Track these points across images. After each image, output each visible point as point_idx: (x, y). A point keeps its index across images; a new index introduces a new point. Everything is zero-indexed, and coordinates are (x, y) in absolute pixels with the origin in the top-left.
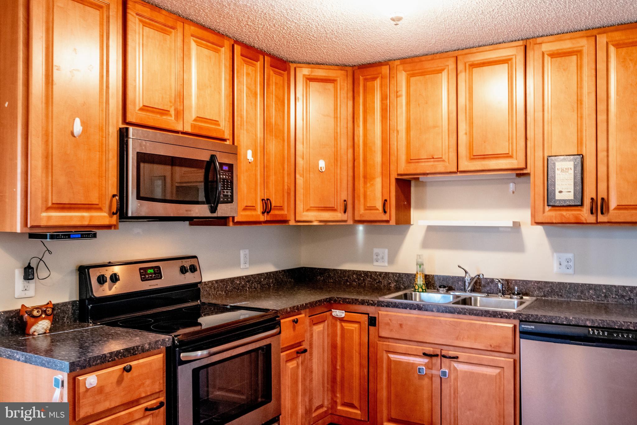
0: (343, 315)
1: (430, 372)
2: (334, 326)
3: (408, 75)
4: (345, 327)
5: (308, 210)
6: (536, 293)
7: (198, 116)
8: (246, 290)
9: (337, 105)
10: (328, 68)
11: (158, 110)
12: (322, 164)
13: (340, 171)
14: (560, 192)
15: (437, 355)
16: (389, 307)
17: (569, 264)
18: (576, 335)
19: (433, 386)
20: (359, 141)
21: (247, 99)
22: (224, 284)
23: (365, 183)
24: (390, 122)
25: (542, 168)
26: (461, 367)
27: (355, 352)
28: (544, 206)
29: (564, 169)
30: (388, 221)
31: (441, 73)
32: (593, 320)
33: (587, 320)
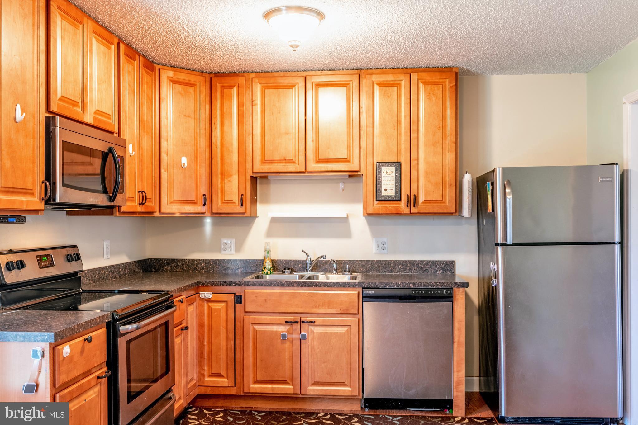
0: (211, 296)
1: (291, 336)
2: (201, 307)
3: (263, 87)
4: (212, 307)
5: (171, 203)
6: (361, 269)
7: (98, 109)
8: (109, 279)
9: (197, 107)
10: (188, 72)
11: (71, 101)
12: (184, 160)
13: (199, 167)
14: (386, 190)
15: (297, 322)
16: (255, 285)
17: (384, 246)
18: (403, 295)
19: (294, 348)
20: (216, 142)
21: (128, 96)
22: (93, 274)
23: (223, 179)
24: (246, 126)
25: (372, 171)
26: (318, 330)
27: (221, 327)
28: (373, 200)
29: (388, 172)
30: (244, 213)
31: (292, 88)
32: (414, 283)
33: (411, 283)
